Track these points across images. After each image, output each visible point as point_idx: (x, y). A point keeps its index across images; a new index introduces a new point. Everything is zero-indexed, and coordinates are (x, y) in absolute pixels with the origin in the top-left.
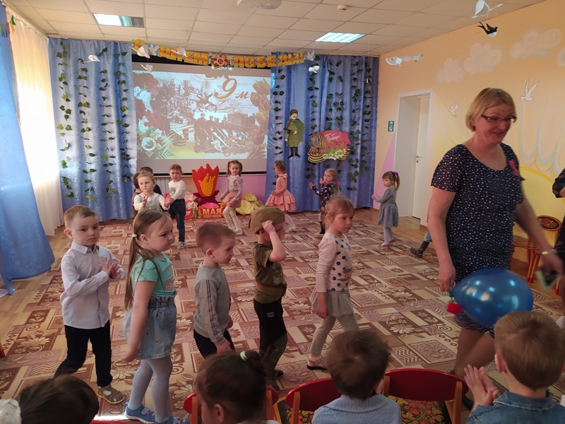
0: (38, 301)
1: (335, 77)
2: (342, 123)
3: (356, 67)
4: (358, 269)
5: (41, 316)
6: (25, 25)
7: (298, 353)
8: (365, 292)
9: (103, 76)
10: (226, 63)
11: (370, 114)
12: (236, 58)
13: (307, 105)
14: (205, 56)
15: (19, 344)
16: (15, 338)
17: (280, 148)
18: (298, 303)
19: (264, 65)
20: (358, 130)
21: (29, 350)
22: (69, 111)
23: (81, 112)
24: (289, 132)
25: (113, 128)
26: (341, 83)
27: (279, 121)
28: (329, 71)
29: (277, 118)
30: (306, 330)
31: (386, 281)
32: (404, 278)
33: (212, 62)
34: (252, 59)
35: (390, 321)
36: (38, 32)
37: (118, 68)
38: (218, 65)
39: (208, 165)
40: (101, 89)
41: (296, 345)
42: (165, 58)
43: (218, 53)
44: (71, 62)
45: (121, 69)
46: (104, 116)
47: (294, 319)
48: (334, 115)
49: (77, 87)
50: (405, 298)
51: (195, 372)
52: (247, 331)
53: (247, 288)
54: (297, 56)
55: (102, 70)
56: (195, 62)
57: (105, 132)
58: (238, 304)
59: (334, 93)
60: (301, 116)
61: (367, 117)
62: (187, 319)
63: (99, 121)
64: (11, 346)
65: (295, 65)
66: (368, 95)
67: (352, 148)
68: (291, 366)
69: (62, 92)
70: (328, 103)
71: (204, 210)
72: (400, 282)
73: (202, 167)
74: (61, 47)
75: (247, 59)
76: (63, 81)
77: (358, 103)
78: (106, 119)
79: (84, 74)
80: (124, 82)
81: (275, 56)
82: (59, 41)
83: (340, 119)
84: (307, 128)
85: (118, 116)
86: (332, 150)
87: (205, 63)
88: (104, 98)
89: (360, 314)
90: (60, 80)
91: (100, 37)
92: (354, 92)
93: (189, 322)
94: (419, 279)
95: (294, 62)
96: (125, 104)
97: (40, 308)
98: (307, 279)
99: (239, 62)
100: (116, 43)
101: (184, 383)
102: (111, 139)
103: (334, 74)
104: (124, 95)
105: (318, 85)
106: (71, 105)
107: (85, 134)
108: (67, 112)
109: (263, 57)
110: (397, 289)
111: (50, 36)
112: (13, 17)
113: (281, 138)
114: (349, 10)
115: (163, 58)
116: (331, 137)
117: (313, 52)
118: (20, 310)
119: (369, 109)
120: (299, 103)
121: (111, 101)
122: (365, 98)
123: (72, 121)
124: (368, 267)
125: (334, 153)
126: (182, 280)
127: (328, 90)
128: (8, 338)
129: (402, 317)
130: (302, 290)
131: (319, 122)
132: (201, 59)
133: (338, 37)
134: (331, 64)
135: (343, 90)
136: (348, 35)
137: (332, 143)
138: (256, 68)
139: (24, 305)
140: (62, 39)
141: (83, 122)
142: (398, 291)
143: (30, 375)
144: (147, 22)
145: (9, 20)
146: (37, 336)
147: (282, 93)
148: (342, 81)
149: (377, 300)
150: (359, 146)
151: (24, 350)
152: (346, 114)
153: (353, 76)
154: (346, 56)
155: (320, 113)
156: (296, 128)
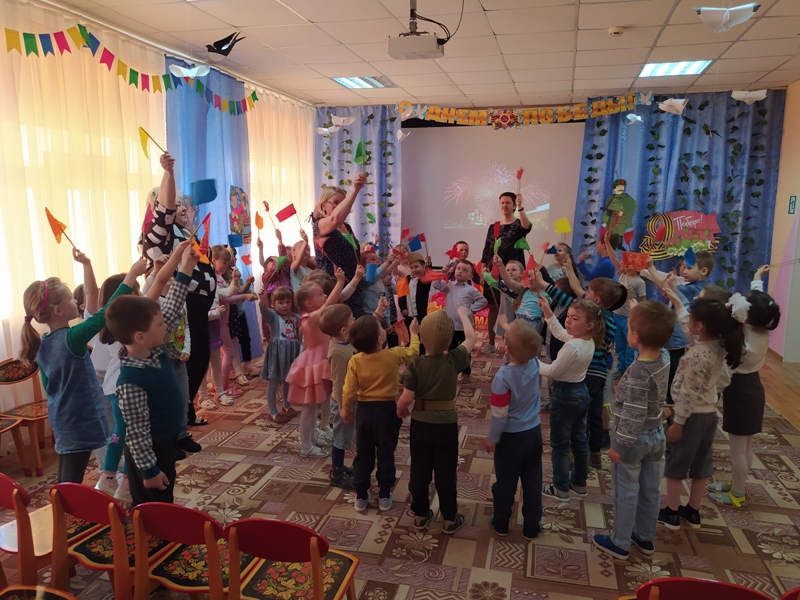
1: (697, 128)
2: (708, 200)
3: (737, 109)
6: (278, 99)
9: (368, 148)
10: (512, 121)
11: (762, 183)
12: (527, 112)
13: (644, 171)
17: (591, 237)
19: (569, 118)
20: (737, 211)
24: (610, 213)
25: (374, 209)
26: (707, 137)
27: (593, 197)
28: (685, 118)
29: (590, 192)
33: (493, 120)
34: (550, 111)
37: (385, 137)
38: (501, 125)
40: (365, 164)
42: (434, 121)
43: (501, 108)
44: (336, 135)
45: (389, 138)
46: (366, 195)
49: (340, 162)
54: (623, 101)
55: (368, 140)
56: (471, 122)
59: (694, 152)
60: (633, 190)
61: (756, 189)
63: (361, 201)
65: (622, 114)
66: (761, 154)
67: (723, 240)
69: (326, 169)
70: (682, 167)
74: (327, 117)
75: (542, 111)
76: (327, 155)
77: (739, 167)
78: (368, 199)
79: (348, 147)
80: (390, 154)
81: (586, 104)
82: (326, 110)
83: (706, 191)
84: (641, 206)
85: (381, 195)
86: (685, 242)
87: (485, 122)
90: (324, 155)
92: (731, 149)
95: (617, 110)
96: (390, 179)
100: (384, 107)
103: (694, 122)
104: (390, 169)
105: (664, 140)
109: (568, 108)
111: (317, 105)
112: (255, 92)
113: (594, 222)
114: (626, 33)
115: (430, 121)
116: (684, 221)
119: (762, 176)
120: (630, 168)
121: (375, 178)
122: (753, 158)
127: (682, 148)
131: (664, 197)
132: (479, 118)
133: (671, 68)
134: (690, 108)
135: (710, 147)
136: (683, 63)
137: (686, 231)
138: (556, 122)
140: (329, 107)
144: (396, 81)
145: (248, 95)
147: (600, 156)
150: (738, 238)
152: (717, 185)
153: (732, 124)
154: (719, 93)
155: (666, 184)
156: (622, 207)
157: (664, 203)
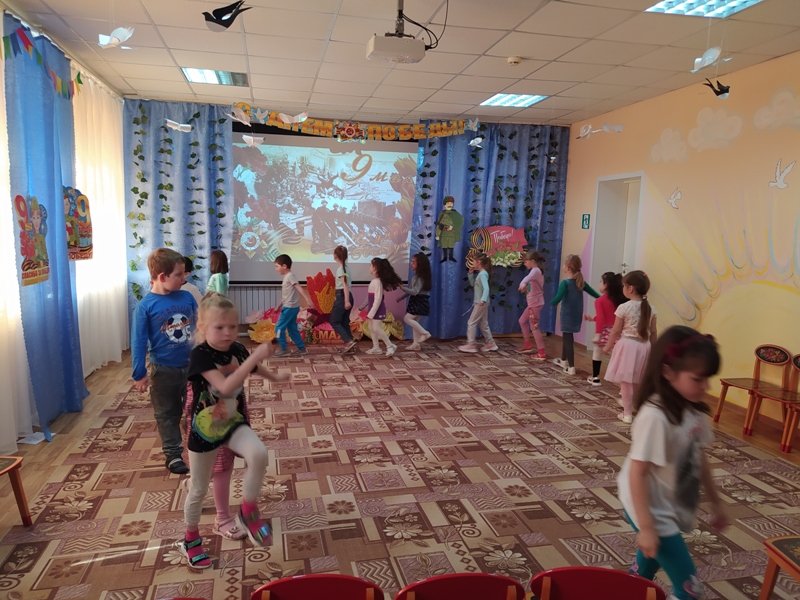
0: (84, 450)
1: (507, 153)
2: (515, 216)
3: (537, 140)
4: (531, 422)
5: (86, 472)
6: (95, 83)
7: (433, 540)
8: (538, 456)
9: (193, 150)
10: (357, 135)
11: (554, 204)
12: (371, 128)
13: (467, 190)
14: (329, 125)
15: (53, 508)
16: (47, 500)
17: (428, 249)
18: (440, 468)
19: (409, 137)
20: (536, 226)
21: (64, 517)
22: (145, 195)
23: (162, 196)
25: (203, 218)
26: (515, 162)
27: (427, 212)
28: (499, 145)
29: (425, 207)
30: (448, 507)
31: (571, 441)
32: (598, 439)
33: (339, 132)
34: (393, 129)
35: (572, 501)
36: (112, 92)
37: (214, 140)
38: (346, 137)
39: (329, 271)
40: (191, 167)
41: (432, 529)
42: (276, 127)
43: (347, 121)
44: (151, 132)
45: (218, 141)
46: (192, 202)
47: (432, 491)
48: (505, 204)
49: (157, 163)
50: (596, 468)
51: (285, 560)
52: (365, 505)
53: (370, 443)
54: (455, 124)
55: (192, 141)
56: (316, 132)
57: (193, 223)
58: (355, 466)
59: (505, 175)
60: (459, 207)
61: (549, 208)
62: (282, 485)
63: (185, 209)
64: (41, 511)
65: (452, 137)
66: (552, 179)
68: (422, 559)
69: (138, 170)
70: (496, 188)
71: (321, 332)
72: (592, 444)
73: (320, 273)
74: (139, 111)
75: (386, 128)
76: (139, 154)
77: (538, 189)
78: (195, 207)
79: (168, 147)
80: (221, 158)
81: (423, 125)
82: (138, 104)
83: (512, 210)
84: (466, 221)
85: (210, 203)
86: (501, 253)
87: (330, 134)
88: (194, 179)
89: (528, 488)
90: (136, 153)
91: (191, 98)
92: (531, 174)
93: (284, 488)
94: (620, 441)
95: (450, 133)
96: (221, 186)
97: (86, 461)
98: (456, 434)
99: (375, 132)
100: (211, 107)
101: (269, 576)
102: (201, 233)
103: (505, 149)
104: (220, 175)
105: (482, 163)
106: (148, 187)
107: (165, 227)
108: (142, 196)
109: (408, 127)
110: (586, 454)
111: (126, 96)
112: (79, 74)
113: (429, 235)
114: (523, 64)
115: (273, 126)
116: (499, 235)
117: (477, 120)
118: (59, 462)
119: (554, 198)
120: (456, 188)
121: (203, 183)
122: (547, 181)
123: (148, 209)
124: (546, 421)
125: (503, 257)
126: (281, 429)
127: (497, 172)
128: (39, 500)
129: (590, 496)
130: (447, 449)
131: (483, 214)
132: (324, 129)
133: (511, 99)
134: (502, 136)
135: (517, 171)
136: (524, 96)
137: (501, 243)
138: (398, 140)
139: (64, 455)
140: (141, 100)
141: (163, 210)
142: (587, 457)
143: (61, 553)
144: (253, 80)
145: (73, 77)
146: (77, 499)
147: (433, 174)
148: (516, 158)
149: (555, 469)
151: (58, 518)
152: (521, 203)
153: (533, 152)
154: (523, 125)
155: (485, 202)
156: (451, 222)
157: (484, 219)
